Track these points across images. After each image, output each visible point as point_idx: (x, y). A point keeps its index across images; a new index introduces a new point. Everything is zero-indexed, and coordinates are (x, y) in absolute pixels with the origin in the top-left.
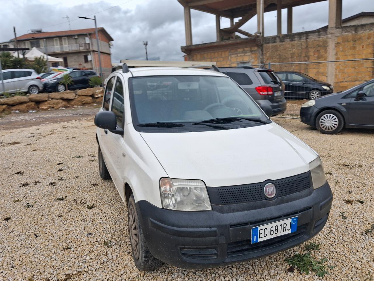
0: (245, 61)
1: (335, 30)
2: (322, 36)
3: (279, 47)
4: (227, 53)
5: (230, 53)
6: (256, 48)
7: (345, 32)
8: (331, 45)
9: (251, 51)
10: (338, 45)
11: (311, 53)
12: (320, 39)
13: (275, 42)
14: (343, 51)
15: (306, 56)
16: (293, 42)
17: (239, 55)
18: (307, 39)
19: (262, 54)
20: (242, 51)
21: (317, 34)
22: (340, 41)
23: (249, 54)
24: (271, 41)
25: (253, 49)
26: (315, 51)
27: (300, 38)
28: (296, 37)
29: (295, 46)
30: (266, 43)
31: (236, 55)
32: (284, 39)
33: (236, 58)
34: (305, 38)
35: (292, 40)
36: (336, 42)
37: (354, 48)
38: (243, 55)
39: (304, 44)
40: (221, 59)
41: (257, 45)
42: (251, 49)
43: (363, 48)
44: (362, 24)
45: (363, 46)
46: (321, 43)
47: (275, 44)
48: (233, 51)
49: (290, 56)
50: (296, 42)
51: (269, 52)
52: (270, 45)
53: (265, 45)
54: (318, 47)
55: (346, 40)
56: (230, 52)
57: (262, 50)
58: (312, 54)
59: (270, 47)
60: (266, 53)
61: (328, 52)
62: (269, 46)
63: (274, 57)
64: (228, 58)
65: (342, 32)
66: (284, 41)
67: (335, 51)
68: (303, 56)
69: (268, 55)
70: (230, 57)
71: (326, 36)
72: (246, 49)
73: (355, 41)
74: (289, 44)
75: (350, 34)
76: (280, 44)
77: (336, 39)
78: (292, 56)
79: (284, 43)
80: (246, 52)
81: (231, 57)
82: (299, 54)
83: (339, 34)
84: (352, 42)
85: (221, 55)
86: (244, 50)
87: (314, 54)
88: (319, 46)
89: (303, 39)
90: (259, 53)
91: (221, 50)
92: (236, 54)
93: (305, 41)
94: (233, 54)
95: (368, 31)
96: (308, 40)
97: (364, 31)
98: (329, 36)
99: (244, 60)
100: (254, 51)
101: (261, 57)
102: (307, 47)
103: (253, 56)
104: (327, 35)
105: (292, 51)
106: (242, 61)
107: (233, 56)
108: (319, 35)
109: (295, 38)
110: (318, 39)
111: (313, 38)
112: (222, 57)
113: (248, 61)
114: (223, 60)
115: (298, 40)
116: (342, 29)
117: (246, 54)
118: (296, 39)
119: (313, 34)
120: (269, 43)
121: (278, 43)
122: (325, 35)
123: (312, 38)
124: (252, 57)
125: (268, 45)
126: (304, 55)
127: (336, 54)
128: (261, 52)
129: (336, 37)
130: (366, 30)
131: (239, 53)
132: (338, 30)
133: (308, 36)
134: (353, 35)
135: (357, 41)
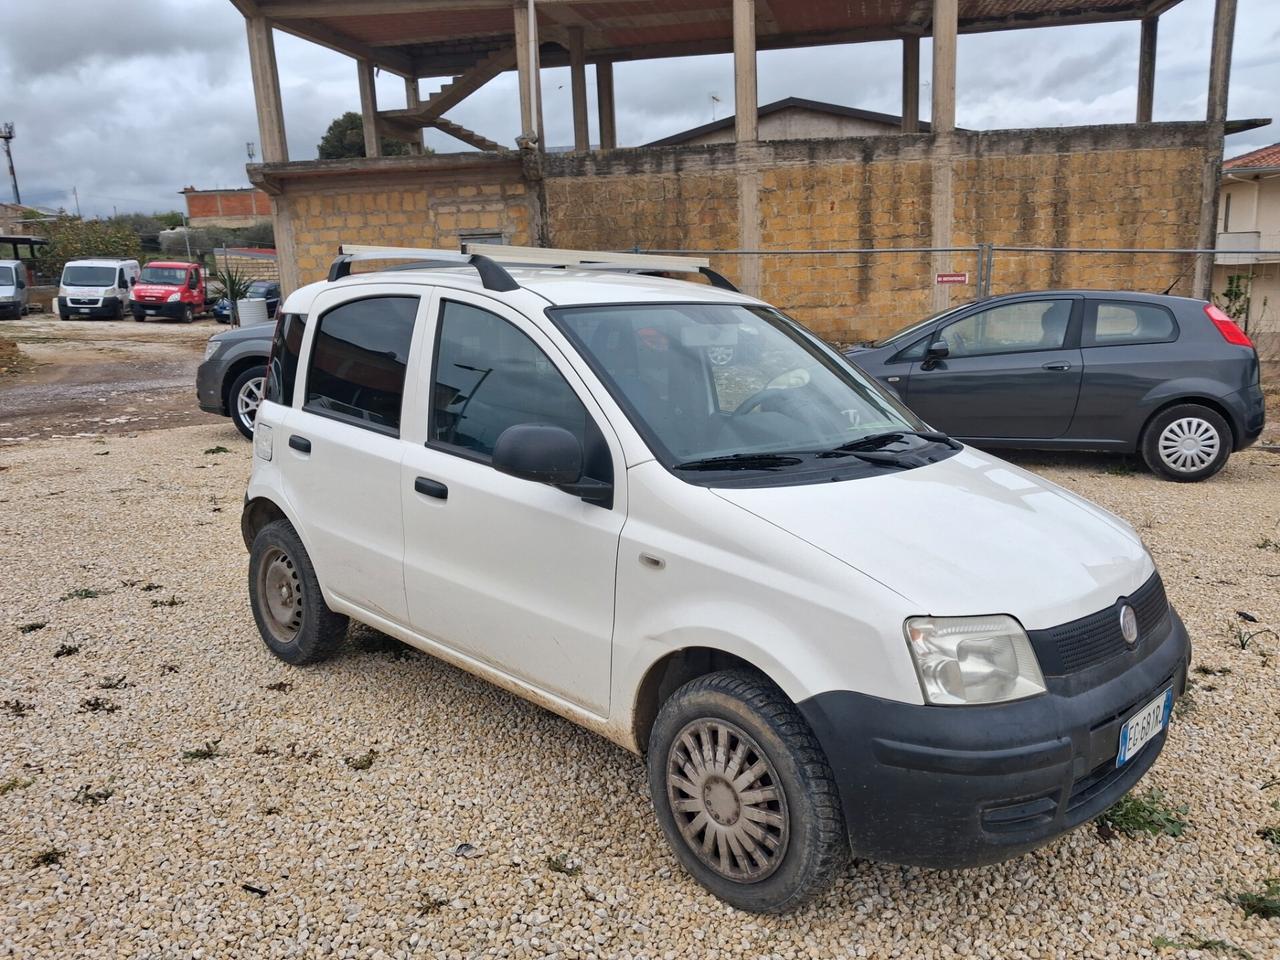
0: (486, 231)
1: (755, 149)
2: (721, 167)
3: (594, 189)
4: (422, 198)
5: (432, 201)
6: (520, 189)
7: (785, 159)
8: (748, 194)
9: (505, 198)
10: (765, 194)
11: (693, 216)
12: (717, 173)
13: (581, 173)
14: (779, 215)
15: (678, 224)
16: (638, 177)
17: (464, 208)
18: (678, 170)
19: (543, 210)
20: (474, 196)
21: (706, 156)
22: (772, 184)
23: (500, 206)
24: (567, 170)
25: (510, 193)
26: (702, 209)
27: (659, 165)
28: (646, 163)
29: (643, 190)
30: (551, 175)
31: (454, 209)
32: (609, 166)
33: (454, 218)
34: (672, 166)
35: (634, 171)
36: (760, 188)
37: (810, 208)
38: (477, 208)
39: (670, 186)
40: (401, 218)
41: (524, 180)
42: (504, 190)
43: (832, 209)
44: (827, 138)
45: (833, 203)
46: (720, 188)
47: (581, 179)
48: (441, 193)
49: (630, 222)
50: (646, 177)
51: (563, 203)
52: (568, 181)
53: (549, 181)
54: (712, 198)
55: (787, 183)
56: (430, 195)
57: (542, 198)
58: (697, 219)
59: (568, 188)
60: (556, 207)
61: (740, 216)
62: (563, 186)
63: (582, 225)
64: (427, 217)
65: (775, 158)
66: (610, 173)
67: (760, 215)
68: (669, 224)
69: (561, 215)
70: (431, 213)
71: (732, 166)
72: (487, 190)
73: (812, 187)
74: (626, 183)
75: (797, 165)
76: (597, 180)
77: (760, 176)
78: (636, 223)
79: (610, 178)
80: (487, 200)
81: (436, 215)
82: (659, 218)
83: (769, 163)
84: (803, 188)
85: (401, 204)
86: (480, 193)
87: (702, 221)
88: (712, 195)
89: (668, 171)
90: (533, 206)
91: (401, 188)
92: (453, 203)
93: (672, 175)
94: (445, 204)
95: (844, 160)
96: (680, 173)
97: (835, 160)
98: (741, 165)
99: (483, 226)
100: (514, 197)
101: (538, 220)
102: (680, 194)
103: (513, 215)
104: (734, 162)
105: (637, 207)
106: (477, 228)
107: (442, 210)
108: (713, 162)
109: (642, 165)
110: (709, 173)
111: (697, 168)
112: (404, 212)
113: (497, 231)
114: (410, 222)
115: (652, 172)
116: (776, 148)
117: (488, 208)
118: (647, 167)
119: (697, 157)
120: (561, 174)
121: (591, 178)
122: (729, 163)
123: (694, 169)
124: (509, 217)
125: (559, 180)
126: (671, 222)
127: (763, 224)
128: (538, 204)
129: (759, 171)
130: (839, 157)
131: (465, 202)
132: (764, 149)
133: (681, 161)
134: (804, 169)
135: (817, 188)
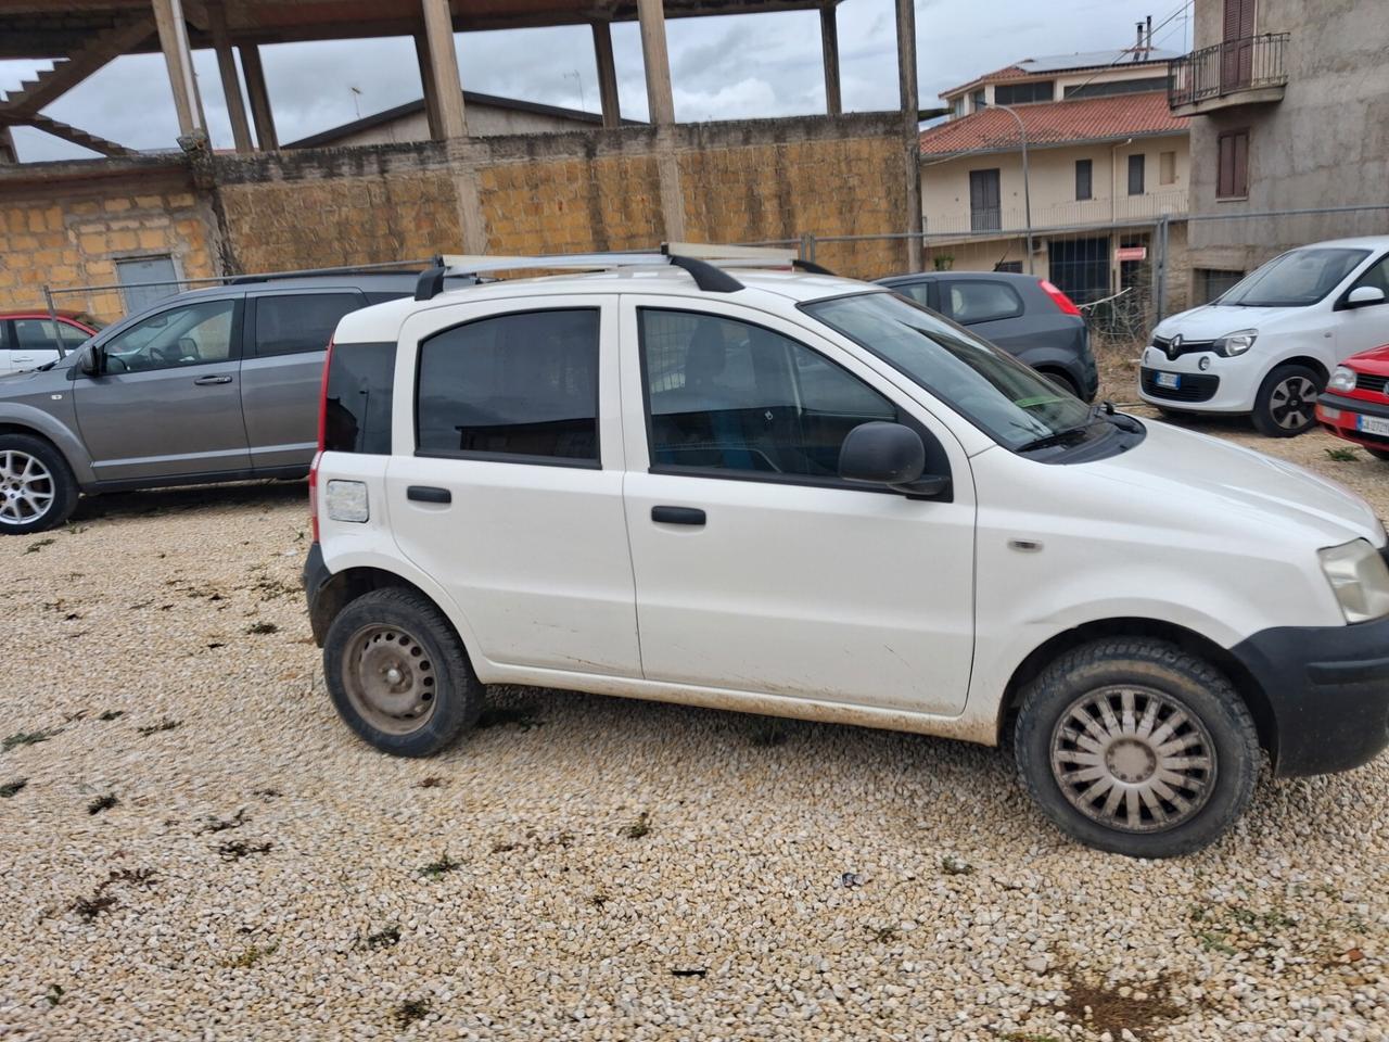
0: (151, 253)
1: (469, 147)
2: (432, 166)
3: (284, 197)
4: (55, 216)
5: (69, 219)
6: (188, 200)
7: (503, 157)
8: (467, 196)
9: (169, 211)
10: (486, 196)
11: (407, 222)
12: (429, 174)
13: (264, 178)
14: (505, 217)
15: (391, 233)
16: (336, 181)
17: (115, 225)
18: (383, 171)
19: (222, 223)
20: (127, 210)
21: (413, 155)
22: (492, 185)
23: (165, 221)
24: (246, 176)
25: (174, 204)
26: (418, 214)
27: (360, 166)
28: (343, 164)
29: (344, 195)
30: (227, 181)
31: (102, 228)
32: (298, 168)
33: (104, 238)
34: (375, 167)
35: (331, 174)
36: (480, 188)
37: (536, 209)
38: (133, 224)
39: (375, 190)
40: (30, 243)
41: (192, 188)
42: (167, 203)
43: (560, 209)
44: (544, 133)
45: (561, 203)
46: (434, 190)
47: (266, 186)
48: (82, 209)
49: (333, 233)
50: (346, 181)
51: (246, 214)
52: (249, 188)
53: (225, 190)
54: (427, 201)
55: (507, 183)
56: (66, 212)
57: (218, 209)
58: (412, 226)
59: (250, 196)
60: (238, 220)
61: (461, 220)
62: (245, 195)
63: (274, 238)
64: (66, 239)
65: (492, 157)
66: (301, 178)
67: (483, 218)
68: (381, 233)
69: (246, 229)
70: (71, 234)
71: (445, 165)
72: (143, 202)
73: (537, 186)
74: (322, 188)
75: (517, 163)
76: (287, 186)
77: (478, 176)
78: (340, 233)
79: (301, 183)
80: (148, 215)
81: (78, 236)
82: (367, 226)
83: (486, 161)
84: (526, 188)
85: (27, 224)
86: (134, 206)
87: (418, 227)
88: (428, 199)
89: (372, 174)
90: (208, 220)
91: (24, 205)
92: (99, 220)
93: (378, 179)
94: (88, 222)
95: (566, 156)
96: (386, 175)
97: (556, 157)
98: (456, 165)
99: (145, 245)
100: (181, 209)
101: (217, 235)
102: (389, 199)
103: (182, 230)
104: (447, 161)
105: (340, 215)
106: (136, 250)
107: (85, 229)
108: (422, 162)
109: (339, 166)
110: (420, 174)
111: (406, 169)
112: (34, 235)
113: (163, 251)
114: (42, 246)
115: (352, 175)
116: (491, 145)
117: (148, 224)
118: (345, 169)
119: (403, 156)
120: (240, 180)
121: (278, 184)
122: (439, 163)
123: (401, 170)
124: (177, 234)
125: (238, 187)
126: (382, 230)
127: (488, 227)
128: (214, 218)
129: (477, 170)
130: (560, 153)
131: (116, 218)
132: (478, 146)
133: (385, 161)
134: (524, 167)
135: (542, 187)
